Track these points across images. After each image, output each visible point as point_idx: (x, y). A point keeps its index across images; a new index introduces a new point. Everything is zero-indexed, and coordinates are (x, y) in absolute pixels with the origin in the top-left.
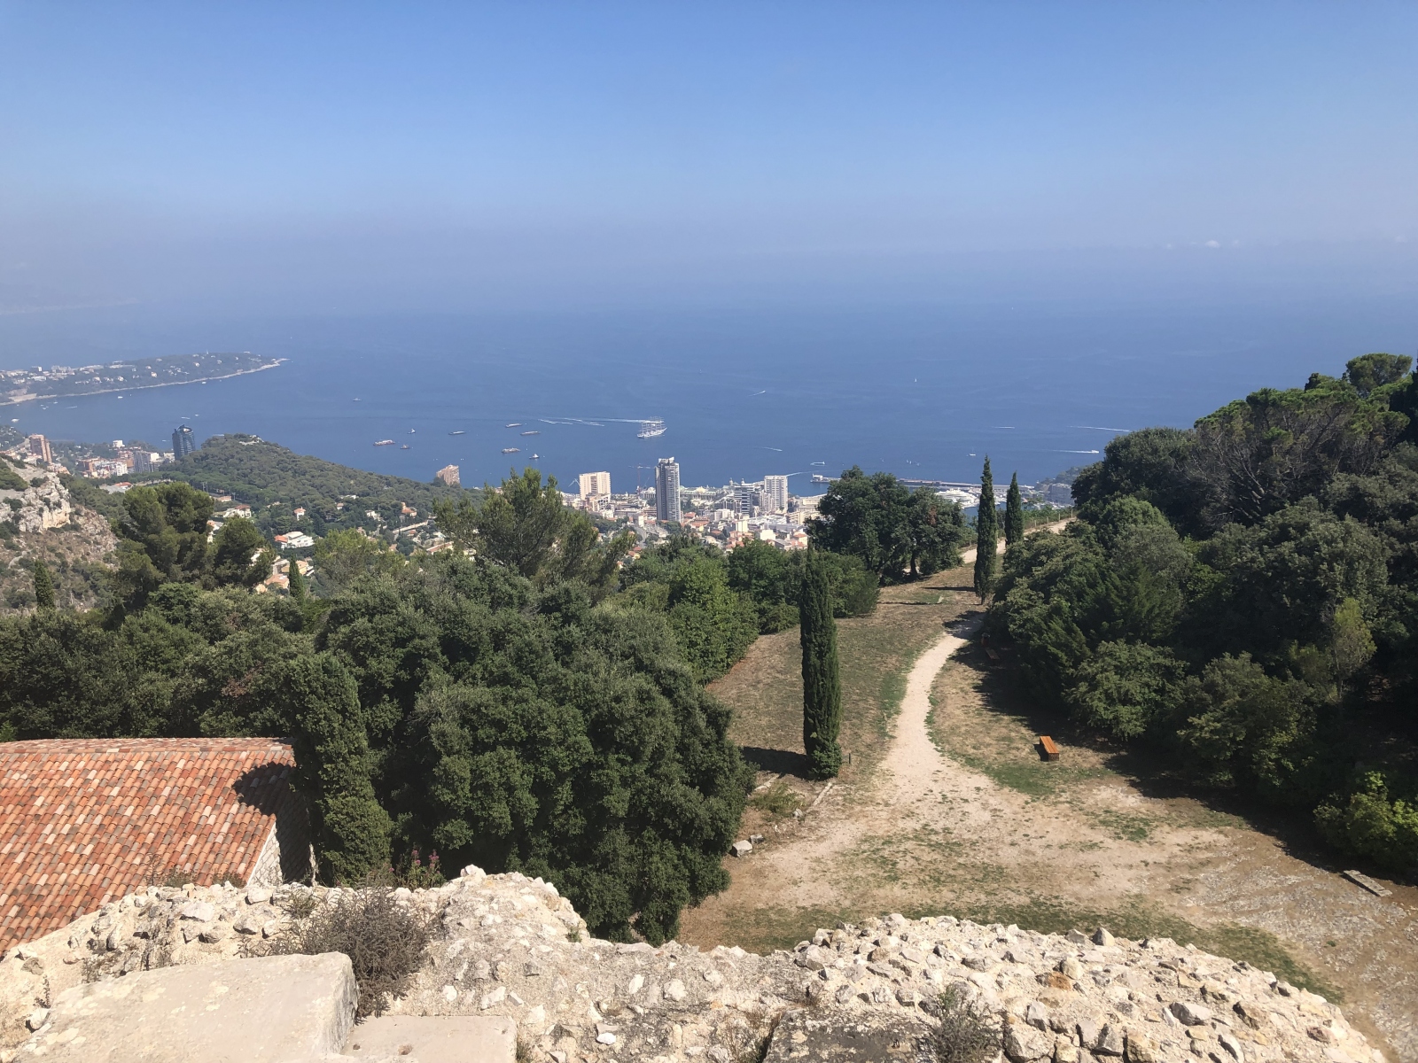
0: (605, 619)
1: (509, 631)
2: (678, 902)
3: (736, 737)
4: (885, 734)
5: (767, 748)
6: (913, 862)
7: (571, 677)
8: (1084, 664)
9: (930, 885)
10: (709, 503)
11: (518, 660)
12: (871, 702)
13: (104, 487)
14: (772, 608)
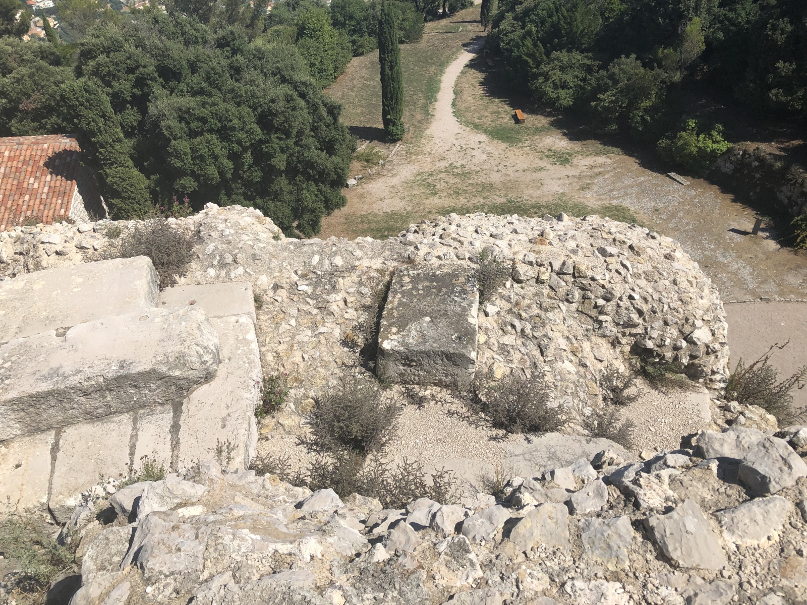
0: (259, 50)
1: (199, 61)
2: (319, 214)
3: (344, 121)
4: (429, 114)
5: (362, 126)
6: (445, 184)
7: (242, 88)
8: (542, 66)
9: (454, 196)
11: (208, 79)
12: (421, 95)
14: (359, 39)
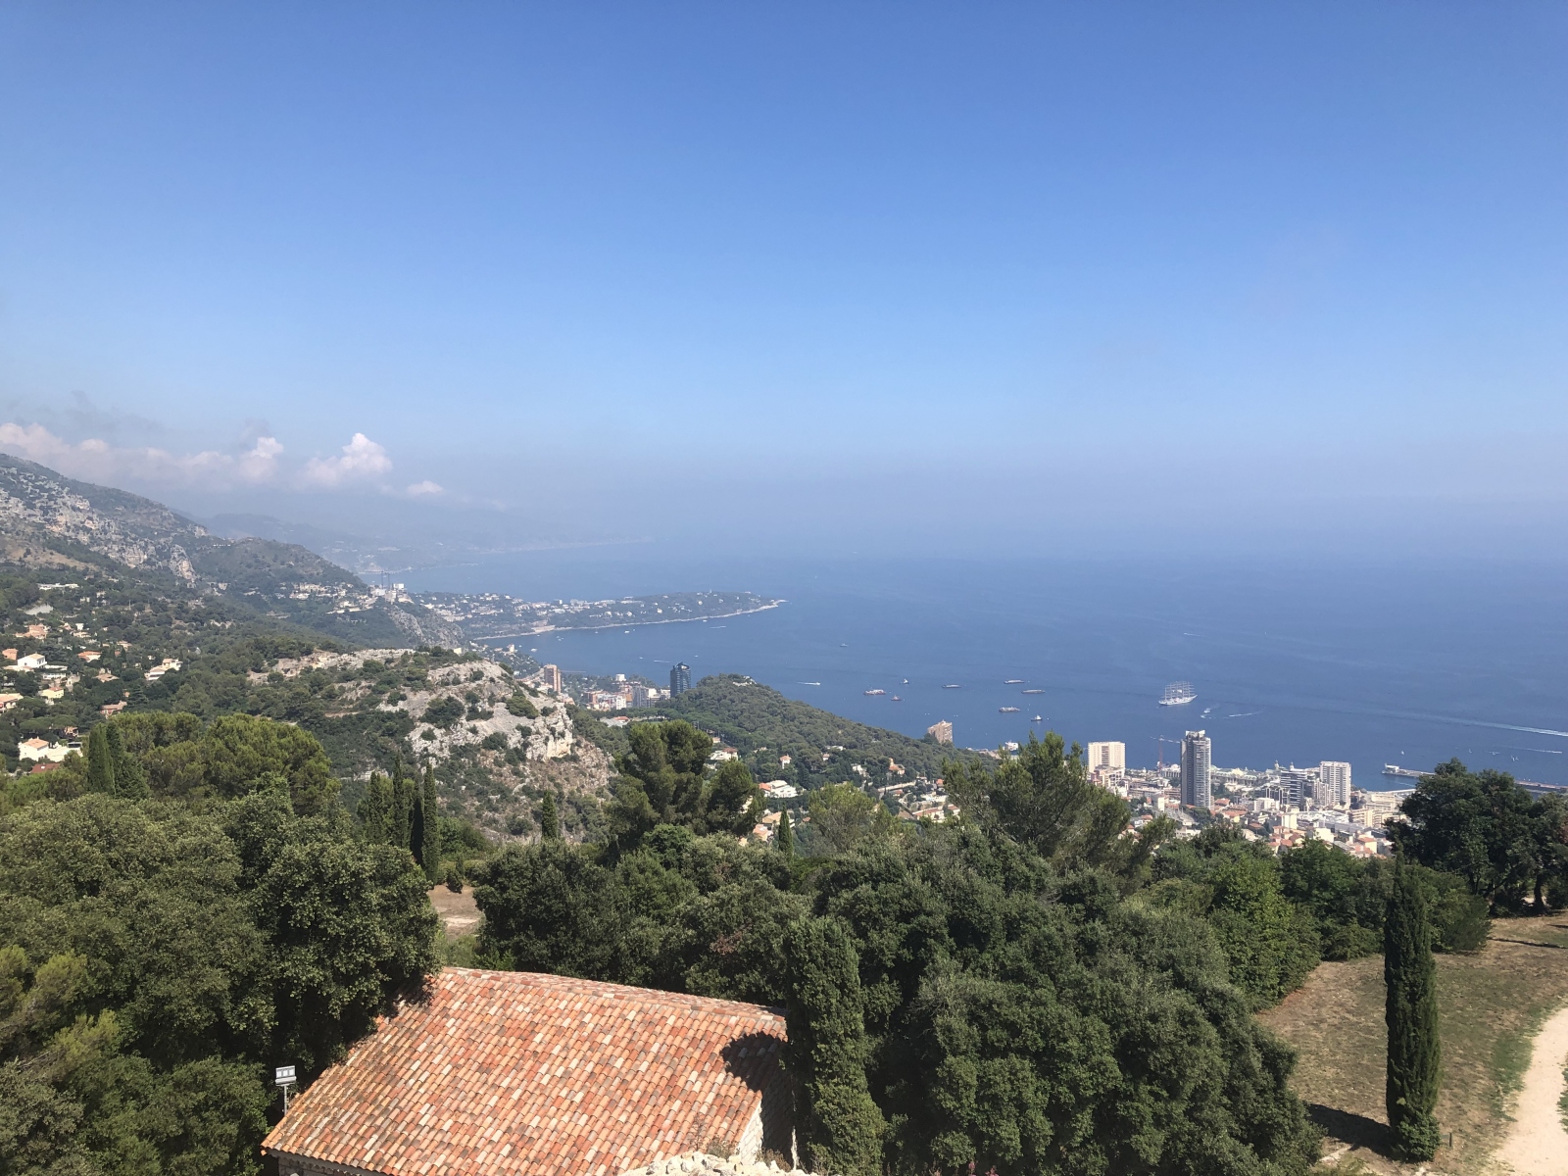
0: (1135, 918)
1: (1025, 919)
3: (1300, 1089)
4: (1501, 1114)
5: (1335, 1108)
7: (1096, 983)
10: (1247, 789)
11: (1034, 954)
12: (1481, 1068)
13: (604, 720)
14: (1339, 928)
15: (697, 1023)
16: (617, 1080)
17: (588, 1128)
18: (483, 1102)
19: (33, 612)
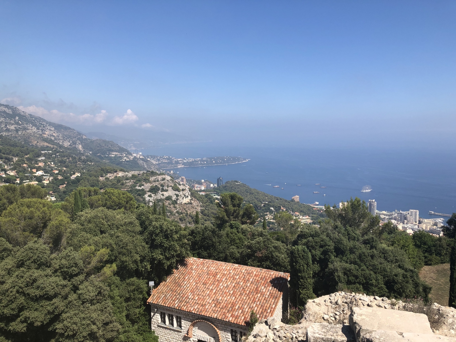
0: (384, 249)
1: (355, 248)
10: (387, 217)
11: (360, 258)
13: (199, 193)
14: (429, 256)
15: (262, 274)
16: (242, 288)
17: (235, 300)
18: (206, 292)
19: (40, 159)
